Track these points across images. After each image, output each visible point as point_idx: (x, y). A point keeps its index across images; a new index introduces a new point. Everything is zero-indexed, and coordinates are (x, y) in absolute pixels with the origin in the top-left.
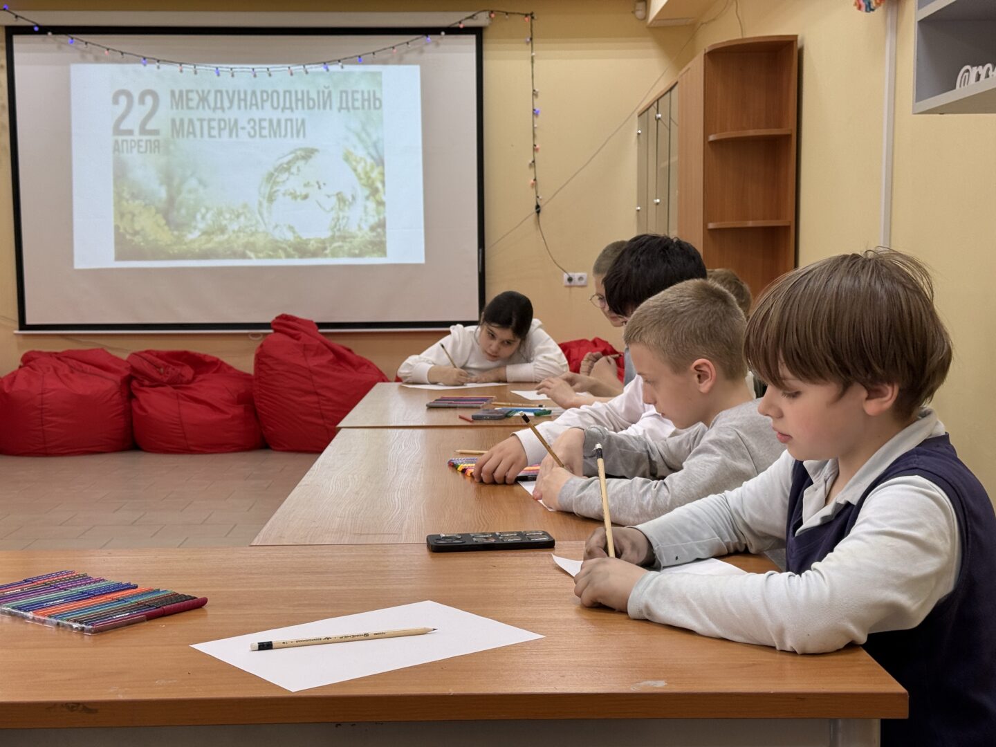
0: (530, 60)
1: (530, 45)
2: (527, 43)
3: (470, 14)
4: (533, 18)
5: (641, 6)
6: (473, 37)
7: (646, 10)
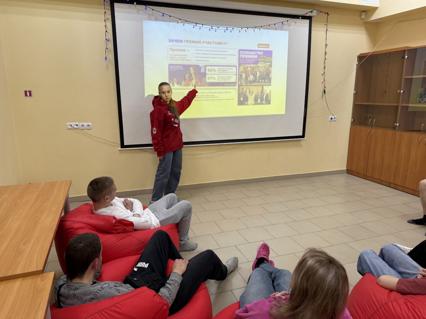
0: (325, 32)
1: (326, 26)
2: (325, 24)
3: (311, 10)
4: (328, 15)
5: (364, 13)
6: (308, 21)
7: (366, 15)
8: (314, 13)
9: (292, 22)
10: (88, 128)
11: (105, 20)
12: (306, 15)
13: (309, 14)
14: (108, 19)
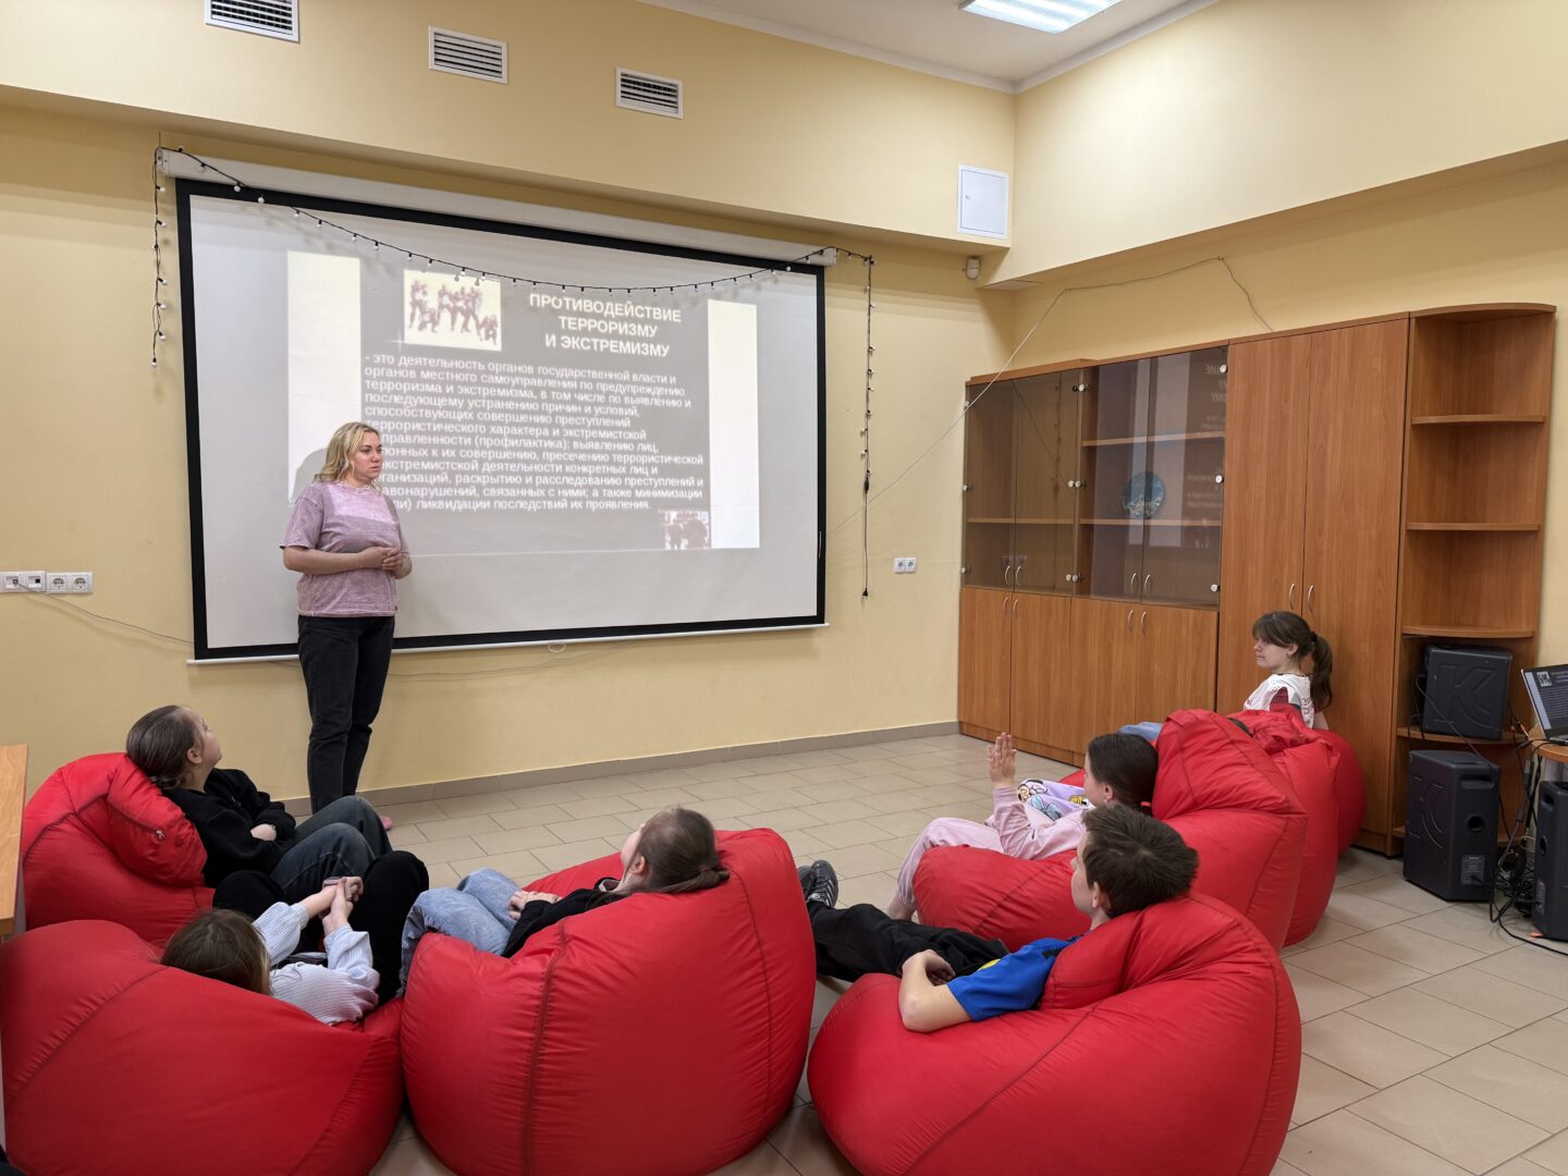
0: (866, 313)
1: (867, 295)
2: (866, 290)
3: (818, 249)
4: (872, 263)
5: (975, 263)
6: (814, 277)
7: (980, 269)
8: (829, 258)
9: (765, 280)
10: (77, 589)
11: (156, 247)
12: (804, 261)
13: (815, 260)
14: (166, 242)
